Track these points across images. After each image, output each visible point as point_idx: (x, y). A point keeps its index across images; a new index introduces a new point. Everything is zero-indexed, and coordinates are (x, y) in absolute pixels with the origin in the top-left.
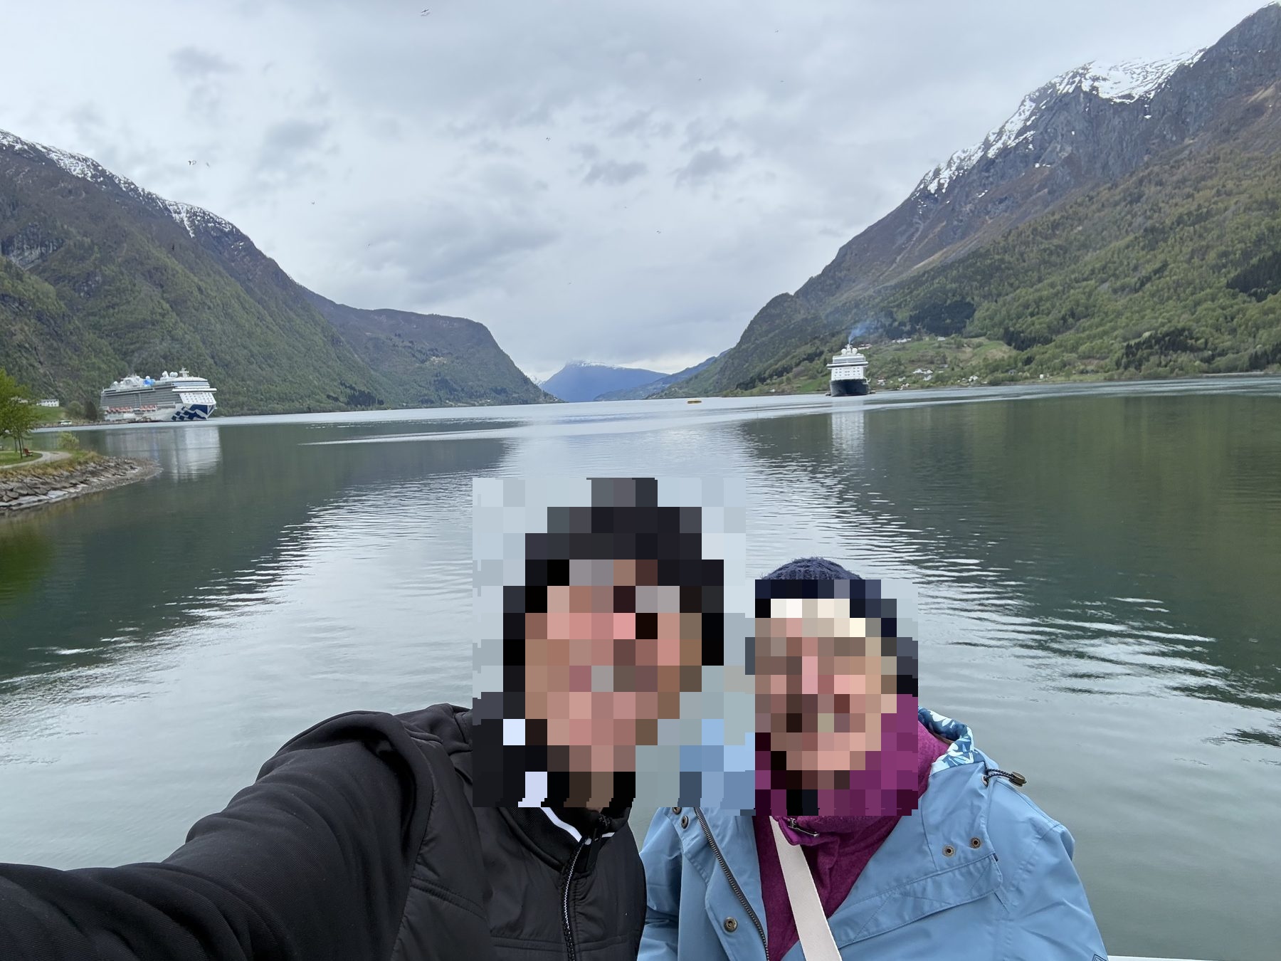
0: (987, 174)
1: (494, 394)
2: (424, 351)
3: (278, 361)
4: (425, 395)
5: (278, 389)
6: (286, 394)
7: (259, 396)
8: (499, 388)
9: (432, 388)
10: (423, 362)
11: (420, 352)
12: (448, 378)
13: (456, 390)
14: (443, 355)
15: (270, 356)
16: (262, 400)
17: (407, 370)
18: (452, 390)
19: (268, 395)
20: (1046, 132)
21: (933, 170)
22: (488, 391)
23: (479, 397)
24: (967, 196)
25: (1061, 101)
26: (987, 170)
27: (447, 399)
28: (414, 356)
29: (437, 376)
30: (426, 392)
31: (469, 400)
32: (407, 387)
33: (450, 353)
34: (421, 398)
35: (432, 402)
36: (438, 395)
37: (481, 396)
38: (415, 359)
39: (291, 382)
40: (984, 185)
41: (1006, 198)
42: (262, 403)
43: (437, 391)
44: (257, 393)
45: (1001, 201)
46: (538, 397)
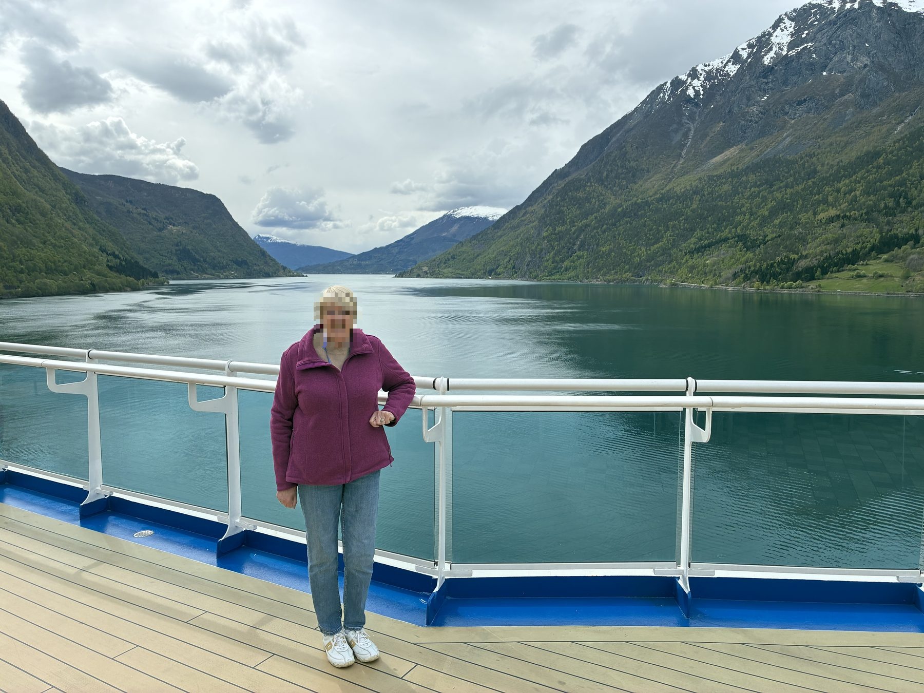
0: (765, 80)
1: (235, 266)
2: (160, 219)
3: (30, 216)
4: (170, 265)
5: (43, 255)
6: (54, 262)
7: (16, 264)
8: (240, 260)
9: (175, 258)
10: (160, 230)
11: (155, 219)
12: (189, 247)
13: (199, 261)
14: (179, 224)
15: (17, 209)
16: (22, 272)
17: (145, 237)
18: (195, 261)
19: (30, 263)
20: (830, 43)
21: (669, 82)
22: (229, 263)
23: (222, 268)
24: (749, 99)
25: (845, 16)
26: (765, 77)
27: (192, 270)
28: (150, 223)
29: (177, 245)
30: (170, 261)
31: (213, 272)
32: (147, 255)
33: (185, 222)
34: (165, 268)
35: (178, 273)
36: (182, 266)
37: (224, 268)
38: (151, 227)
39: (54, 246)
40: (764, 90)
41: (805, 100)
42: (23, 276)
43: (179, 260)
44: (13, 260)
45: (800, 103)
46: (278, 270)
